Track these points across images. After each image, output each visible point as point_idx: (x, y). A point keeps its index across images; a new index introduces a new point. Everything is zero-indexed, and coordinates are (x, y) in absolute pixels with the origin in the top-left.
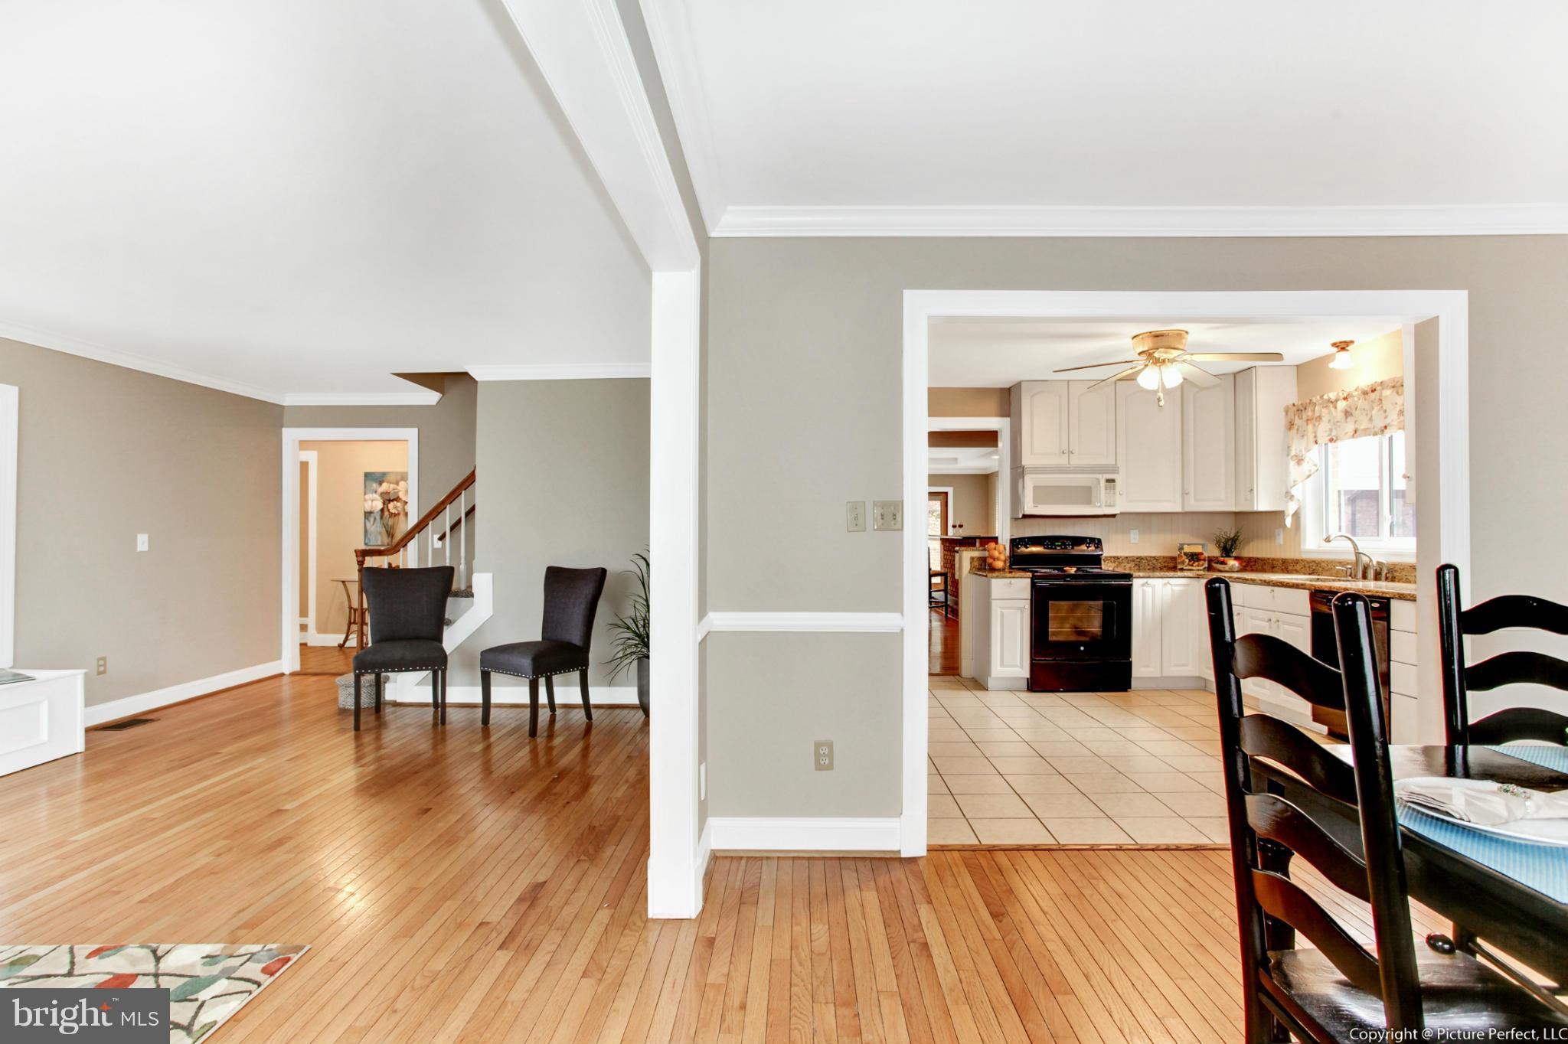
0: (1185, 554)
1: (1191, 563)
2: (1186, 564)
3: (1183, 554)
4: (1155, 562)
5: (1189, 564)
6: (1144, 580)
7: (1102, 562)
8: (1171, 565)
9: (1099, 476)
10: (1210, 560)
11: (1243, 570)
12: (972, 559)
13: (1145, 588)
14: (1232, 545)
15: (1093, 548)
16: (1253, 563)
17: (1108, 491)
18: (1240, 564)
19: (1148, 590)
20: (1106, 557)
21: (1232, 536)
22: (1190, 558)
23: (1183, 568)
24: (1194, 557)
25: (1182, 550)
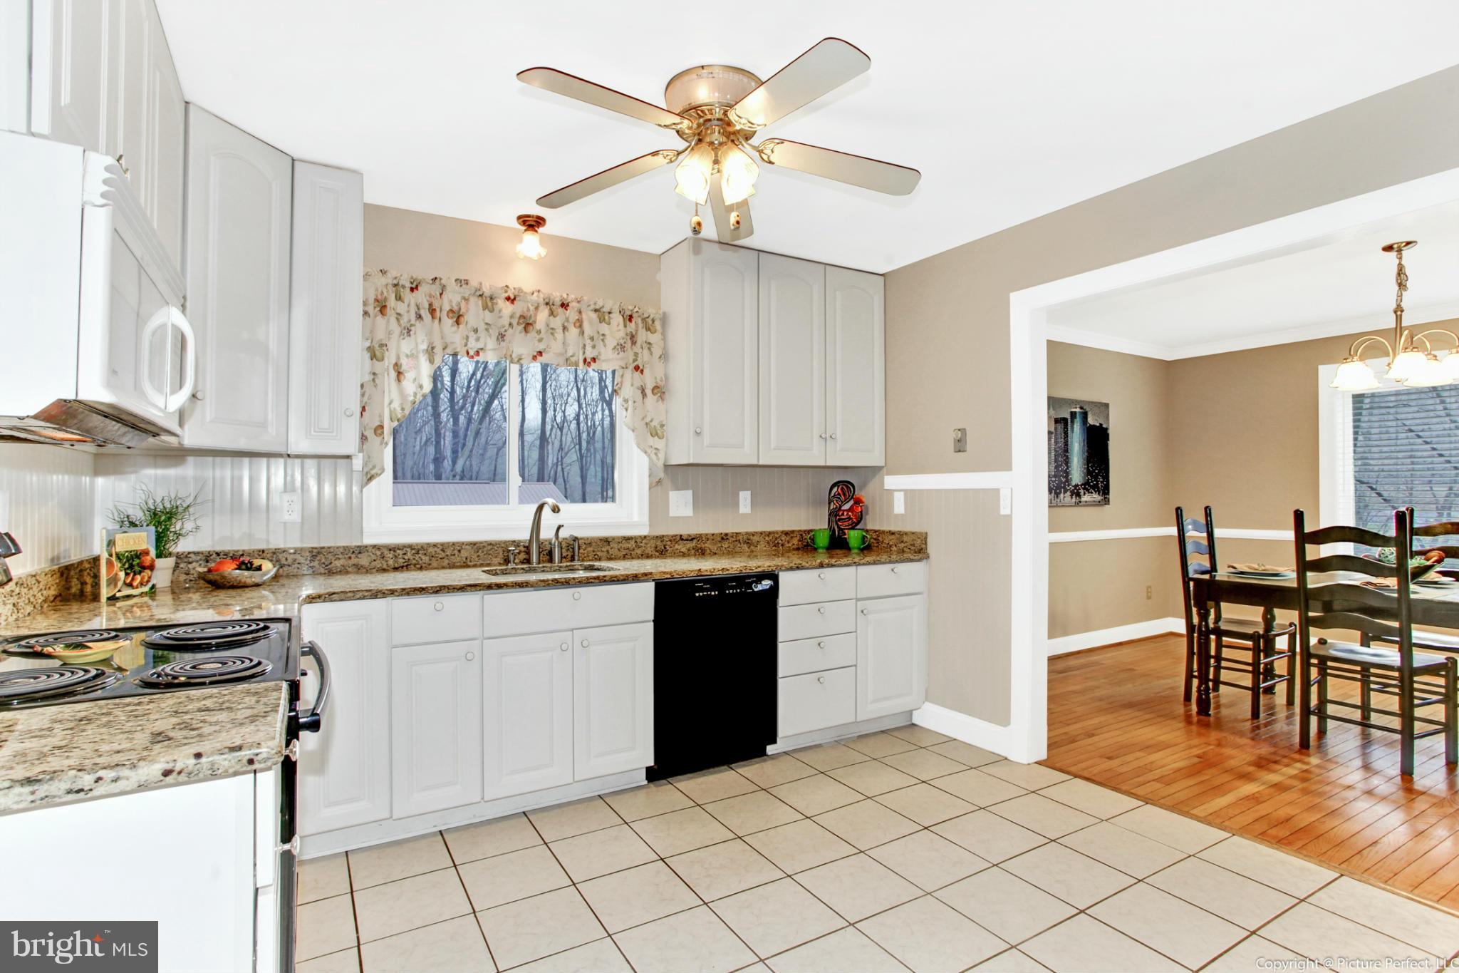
0: (118, 557)
1: (129, 580)
2: (120, 584)
3: (114, 559)
5: (124, 583)
22: (127, 566)
23: (115, 594)
24: (135, 563)
25: (113, 548)
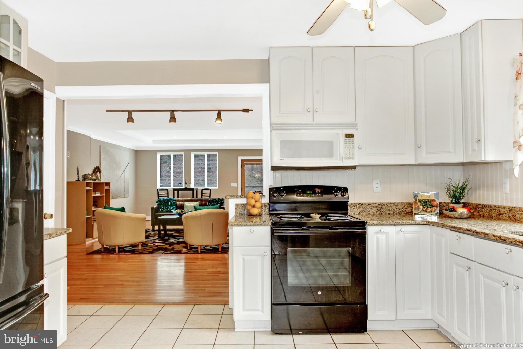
0: (419, 201)
1: (425, 209)
2: (420, 210)
3: (417, 201)
4: (394, 207)
5: (423, 210)
6: (378, 228)
7: (349, 208)
8: (408, 210)
9: (339, 132)
10: (441, 205)
11: (471, 217)
12: (237, 205)
13: (378, 235)
14: (461, 193)
15: (340, 195)
16: (479, 209)
17: (348, 145)
18: (469, 211)
19: (382, 237)
20: (352, 204)
21: (460, 185)
22: (424, 204)
23: (418, 213)
24: (427, 204)
25: (417, 198)
